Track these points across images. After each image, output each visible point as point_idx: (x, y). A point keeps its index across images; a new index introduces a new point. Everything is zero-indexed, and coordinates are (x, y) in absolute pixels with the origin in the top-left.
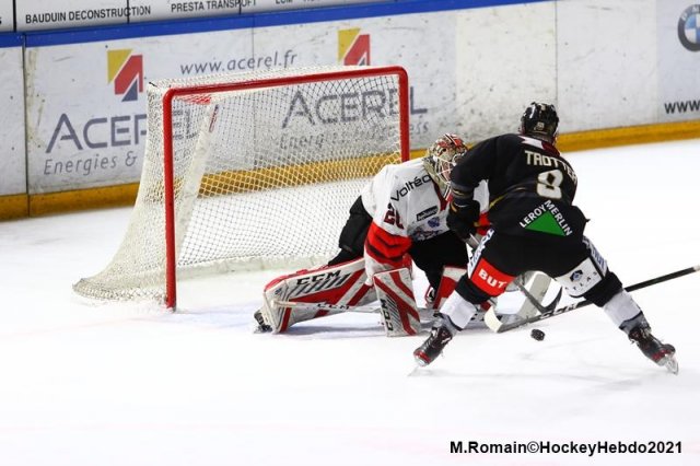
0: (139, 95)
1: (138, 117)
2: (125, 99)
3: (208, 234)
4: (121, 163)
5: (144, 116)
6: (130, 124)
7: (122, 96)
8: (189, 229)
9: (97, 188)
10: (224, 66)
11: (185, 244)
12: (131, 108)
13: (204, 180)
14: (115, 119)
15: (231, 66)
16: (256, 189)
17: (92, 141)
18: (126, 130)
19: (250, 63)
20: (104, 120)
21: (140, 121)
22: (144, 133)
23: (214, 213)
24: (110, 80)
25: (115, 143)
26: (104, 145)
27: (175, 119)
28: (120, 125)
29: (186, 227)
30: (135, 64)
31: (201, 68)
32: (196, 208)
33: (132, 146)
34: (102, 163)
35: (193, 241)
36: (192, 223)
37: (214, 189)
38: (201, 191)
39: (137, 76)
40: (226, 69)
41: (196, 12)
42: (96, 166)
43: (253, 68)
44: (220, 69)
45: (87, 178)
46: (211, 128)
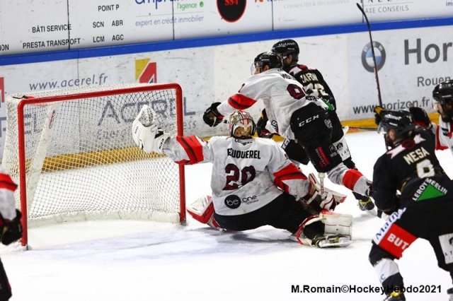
3: (48, 198)
5: (5, 119)
8: (36, 195)
10: (59, 84)
11: (33, 205)
13: (45, 162)
15: (64, 84)
16: (80, 166)
19: (77, 81)
21: (2, 122)
22: (5, 130)
23: (52, 184)
27: (26, 120)
29: (34, 193)
31: (43, 86)
32: (40, 181)
35: (38, 203)
36: (37, 191)
37: (52, 168)
38: (43, 169)
39: (1, 92)
40: (60, 86)
41: (39, 49)
43: (78, 85)
44: (56, 86)
46: (50, 126)
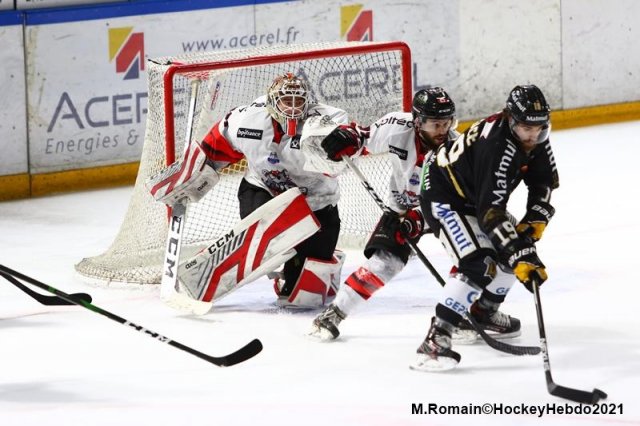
0: (141, 73)
1: (140, 96)
2: (126, 78)
3: (210, 214)
4: (123, 142)
5: (145, 95)
6: (132, 103)
7: (124, 74)
9: (99, 167)
10: (226, 43)
12: (133, 87)
14: (116, 98)
15: (233, 43)
17: (93, 119)
18: (127, 109)
19: (253, 40)
20: (105, 99)
21: (142, 99)
22: (145, 111)
24: (111, 58)
25: (117, 122)
26: (106, 124)
27: (176, 97)
28: (121, 103)
30: (137, 42)
31: (203, 46)
33: (134, 125)
34: (104, 142)
35: (195, 221)
39: (139, 55)
40: (228, 46)
42: (98, 145)
43: (255, 45)
44: (222, 47)
45: (88, 158)
46: (212, 106)
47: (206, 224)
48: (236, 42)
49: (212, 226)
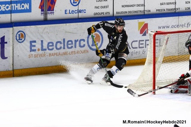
0: (147, 34)
1: (146, 40)
3: (164, 74)
4: (141, 53)
6: (144, 42)
7: (142, 34)
8: (159, 72)
9: (134, 60)
10: (170, 27)
11: (158, 76)
12: (144, 38)
13: (164, 59)
14: (140, 41)
15: (172, 27)
16: (179, 61)
17: (133, 47)
18: (143, 44)
19: (178, 26)
20: (137, 41)
21: (147, 41)
22: (148, 45)
23: (166, 68)
24: (139, 30)
25: (140, 47)
26: (136, 48)
27: (156, 41)
28: (141, 42)
29: (159, 71)
30: (146, 26)
31: (164, 27)
32: (161, 66)
33: (144, 48)
34: (136, 53)
35: (160, 75)
36: (160, 71)
37: (167, 61)
38: (163, 62)
39: (146, 29)
40: (171, 28)
41: (163, 12)
42: (134, 54)
43: (178, 27)
44: (169, 28)
45: (132, 57)
46: (166, 44)
47: (163, 76)
48: (173, 27)
49: (165, 77)
